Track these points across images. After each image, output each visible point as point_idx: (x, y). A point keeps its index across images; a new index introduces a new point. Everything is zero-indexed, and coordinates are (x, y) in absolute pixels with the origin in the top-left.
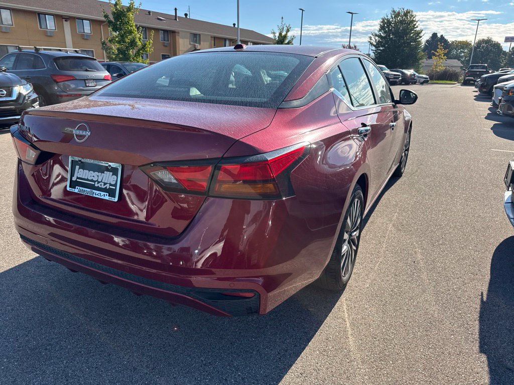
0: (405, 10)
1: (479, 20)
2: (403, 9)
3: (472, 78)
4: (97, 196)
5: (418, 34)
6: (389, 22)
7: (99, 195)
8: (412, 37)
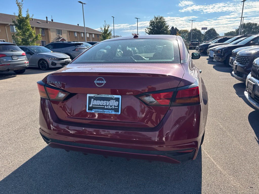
0: (160, 16)
1: (192, 21)
2: (159, 16)
3: (193, 46)
4: (107, 113)
5: (167, 27)
6: (153, 22)
7: (108, 112)
8: (164, 29)
